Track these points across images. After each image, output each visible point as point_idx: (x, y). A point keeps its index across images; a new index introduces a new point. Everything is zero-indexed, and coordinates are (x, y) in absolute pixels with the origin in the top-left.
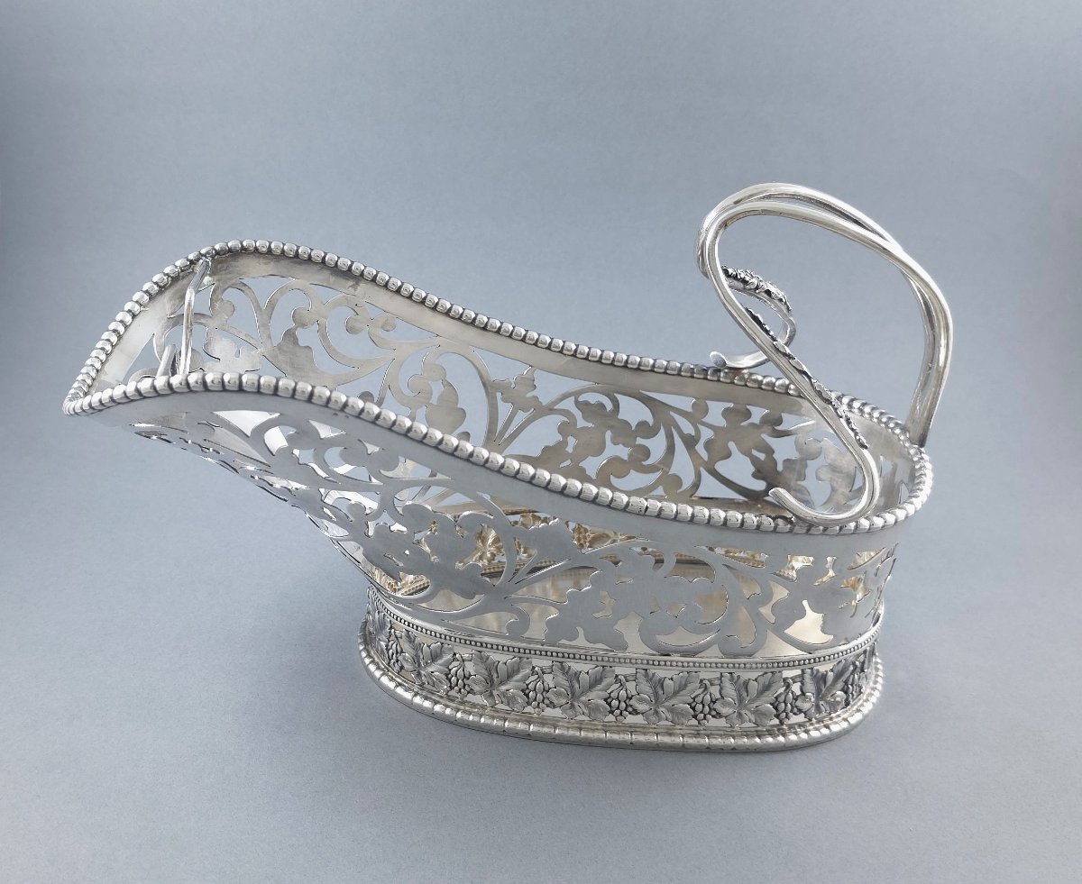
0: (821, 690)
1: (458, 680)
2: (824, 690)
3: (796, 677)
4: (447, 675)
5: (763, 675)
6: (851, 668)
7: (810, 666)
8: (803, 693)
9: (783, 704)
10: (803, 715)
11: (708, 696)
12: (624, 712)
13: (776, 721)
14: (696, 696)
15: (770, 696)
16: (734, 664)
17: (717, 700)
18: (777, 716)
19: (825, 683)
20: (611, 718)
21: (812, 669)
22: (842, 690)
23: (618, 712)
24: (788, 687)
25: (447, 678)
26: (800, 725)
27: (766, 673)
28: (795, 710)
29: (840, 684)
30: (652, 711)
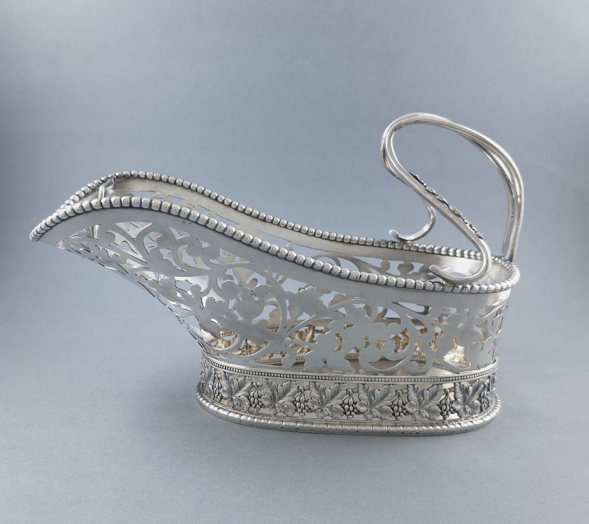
0: (466, 398)
1: (255, 399)
2: (468, 398)
3: (451, 388)
4: (248, 397)
5: (432, 387)
6: (482, 386)
7: (459, 381)
8: (456, 399)
9: (445, 406)
10: (456, 414)
11: (401, 400)
12: (353, 413)
13: (441, 418)
14: (394, 401)
15: (436, 401)
16: (415, 379)
17: (406, 403)
18: (442, 414)
19: (468, 394)
20: (345, 417)
21: (460, 383)
22: (478, 400)
23: (348, 412)
24: (447, 394)
25: (248, 399)
26: (455, 420)
27: (434, 385)
28: (452, 410)
29: (476, 396)
30: (368, 412)
